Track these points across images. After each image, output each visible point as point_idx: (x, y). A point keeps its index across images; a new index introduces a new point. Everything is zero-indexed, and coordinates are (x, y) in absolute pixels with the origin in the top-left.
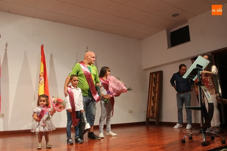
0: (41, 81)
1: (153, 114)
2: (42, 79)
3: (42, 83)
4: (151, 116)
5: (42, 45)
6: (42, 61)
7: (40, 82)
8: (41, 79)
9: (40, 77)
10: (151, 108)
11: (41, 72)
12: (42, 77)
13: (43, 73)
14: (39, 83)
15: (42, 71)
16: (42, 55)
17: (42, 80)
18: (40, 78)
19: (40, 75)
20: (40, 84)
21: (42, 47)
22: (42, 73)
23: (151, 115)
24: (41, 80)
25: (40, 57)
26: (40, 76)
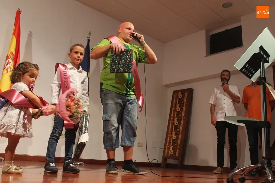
0: (8, 66)
1: (174, 152)
2: (10, 63)
3: (9, 70)
4: (170, 154)
5: (18, 10)
6: (14, 34)
7: (5, 67)
8: (9, 63)
9: (6, 60)
10: (172, 141)
11: (11, 51)
12: (10, 60)
13: (14, 53)
14: (4, 69)
15: (13, 49)
16: (15, 25)
17: (9, 65)
18: (7, 61)
19: (7, 56)
20: (6, 71)
21: (18, 13)
22: (12, 53)
23: (172, 153)
24: (7, 64)
25: (13, 28)
26: (7, 58)
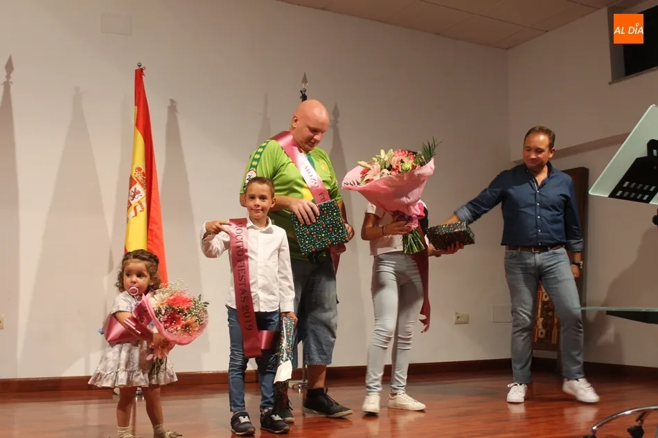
0: (136, 200)
1: (547, 332)
2: (139, 192)
3: (139, 208)
4: (539, 338)
5: (137, 68)
6: (137, 125)
7: (130, 204)
8: (136, 193)
9: (130, 188)
10: (540, 306)
11: (136, 166)
12: (138, 187)
13: (143, 170)
14: (128, 208)
15: (140, 162)
16: (137, 103)
17: (138, 198)
18: (133, 189)
19: (131, 178)
20: (132, 213)
21: (139, 74)
22: (139, 169)
23: (542, 337)
24: (134, 197)
25: (132, 110)
26: (132, 182)
